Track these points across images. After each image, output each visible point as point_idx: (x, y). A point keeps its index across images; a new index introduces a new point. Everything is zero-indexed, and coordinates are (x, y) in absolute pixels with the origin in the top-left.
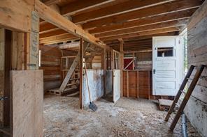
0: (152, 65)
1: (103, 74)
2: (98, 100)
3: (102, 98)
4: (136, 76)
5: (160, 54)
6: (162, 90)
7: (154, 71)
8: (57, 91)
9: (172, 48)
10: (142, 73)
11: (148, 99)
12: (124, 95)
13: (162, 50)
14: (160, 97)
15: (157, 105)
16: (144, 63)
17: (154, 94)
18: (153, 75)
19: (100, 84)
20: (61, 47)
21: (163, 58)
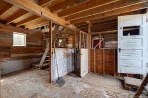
0: (117, 44)
1: (73, 52)
2: (69, 74)
3: (73, 72)
4: (103, 54)
5: (125, 33)
6: (127, 68)
7: (120, 50)
8: (38, 66)
9: (139, 27)
10: (108, 51)
11: (113, 75)
12: (92, 71)
13: (127, 29)
14: (125, 75)
15: (123, 82)
16: (111, 42)
17: (119, 72)
18: (118, 53)
19: (71, 61)
20: (43, 31)
21: (129, 37)
